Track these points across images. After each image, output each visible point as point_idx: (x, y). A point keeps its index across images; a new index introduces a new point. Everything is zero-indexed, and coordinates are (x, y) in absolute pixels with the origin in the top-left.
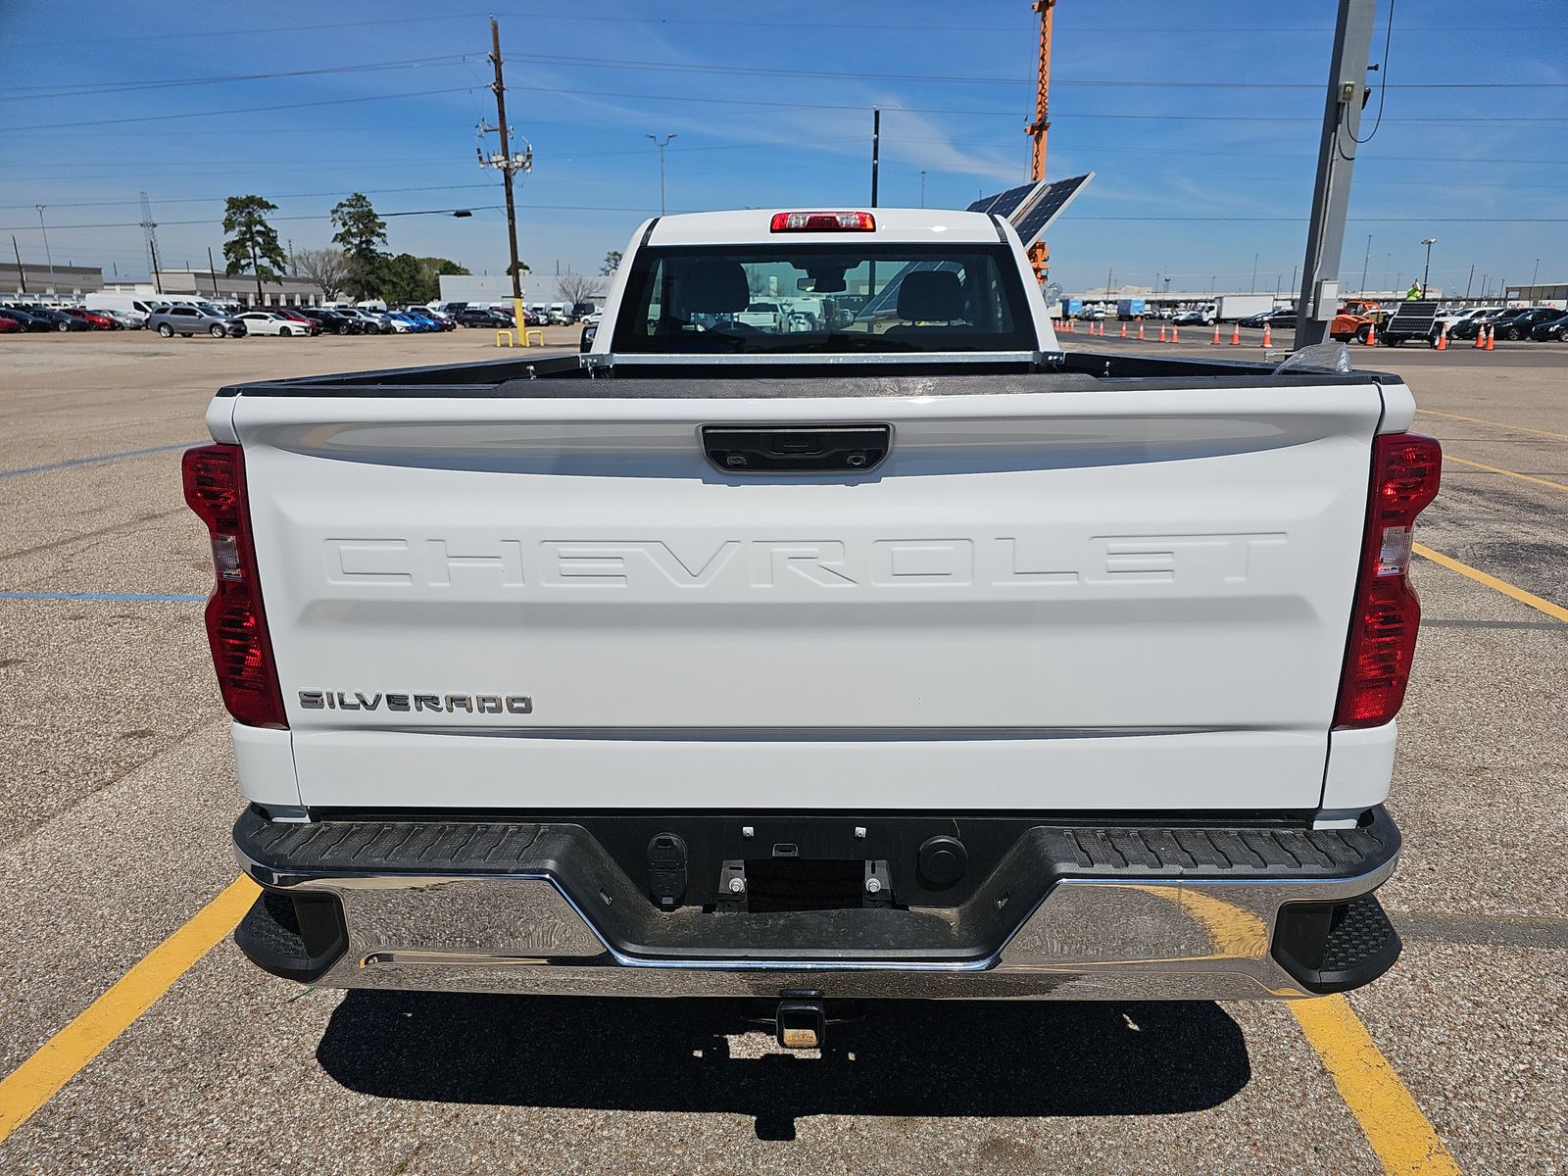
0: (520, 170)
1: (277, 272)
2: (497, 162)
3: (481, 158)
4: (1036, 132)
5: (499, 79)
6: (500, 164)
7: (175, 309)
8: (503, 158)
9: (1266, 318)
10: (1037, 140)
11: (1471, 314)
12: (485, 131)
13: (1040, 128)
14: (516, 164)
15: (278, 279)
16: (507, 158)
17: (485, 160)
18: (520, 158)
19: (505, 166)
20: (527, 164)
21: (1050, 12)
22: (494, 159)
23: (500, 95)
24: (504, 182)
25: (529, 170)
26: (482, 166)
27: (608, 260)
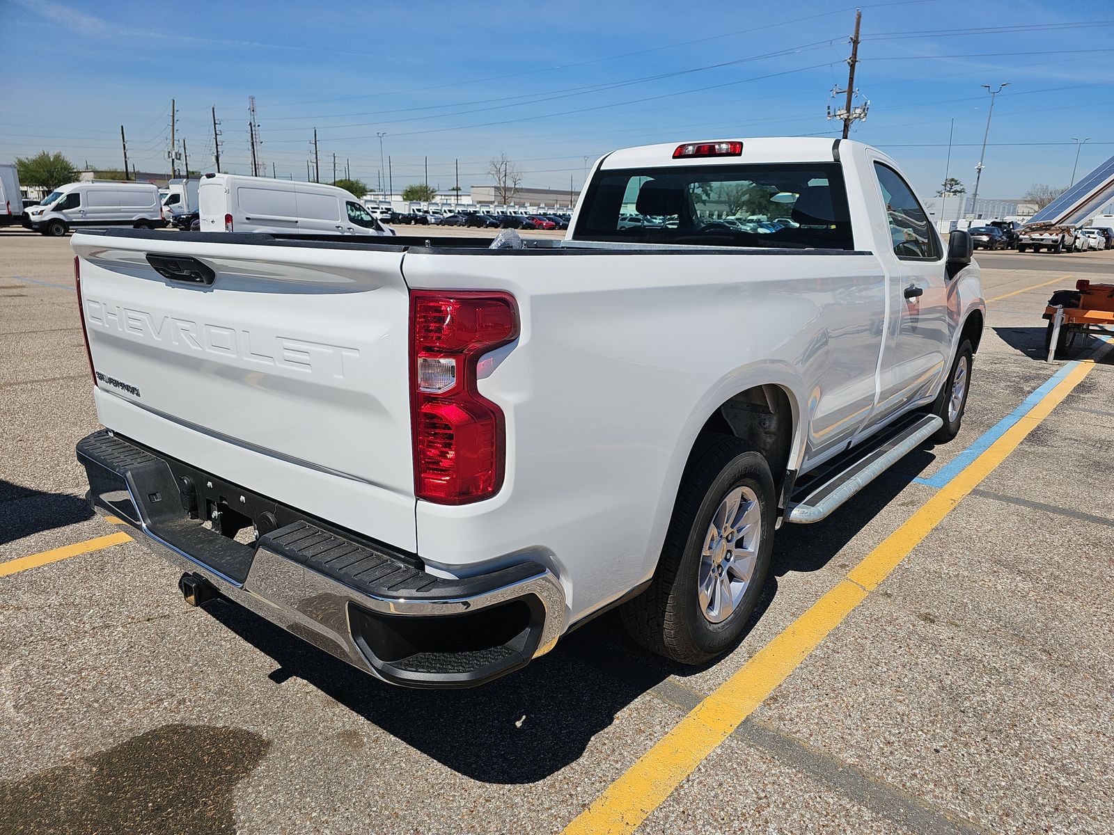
0: (858, 119)
1: (704, 197)
2: (840, 115)
3: (829, 113)
5: (855, 55)
6: (842, 116)
7: (631, 218)
8: (846, 112)
12: (837, 93)
14: (854, 116)
15: (704, 202)
16: (848, 110)
17: (832, 114)
18: (858, 111)
19: (846, 117)
20: (862, 115)
22: (839, 113)
23: (852, 67)
24: (843, 129)
25: (864, 120)
26: (829, 118)
27: (945, 185)
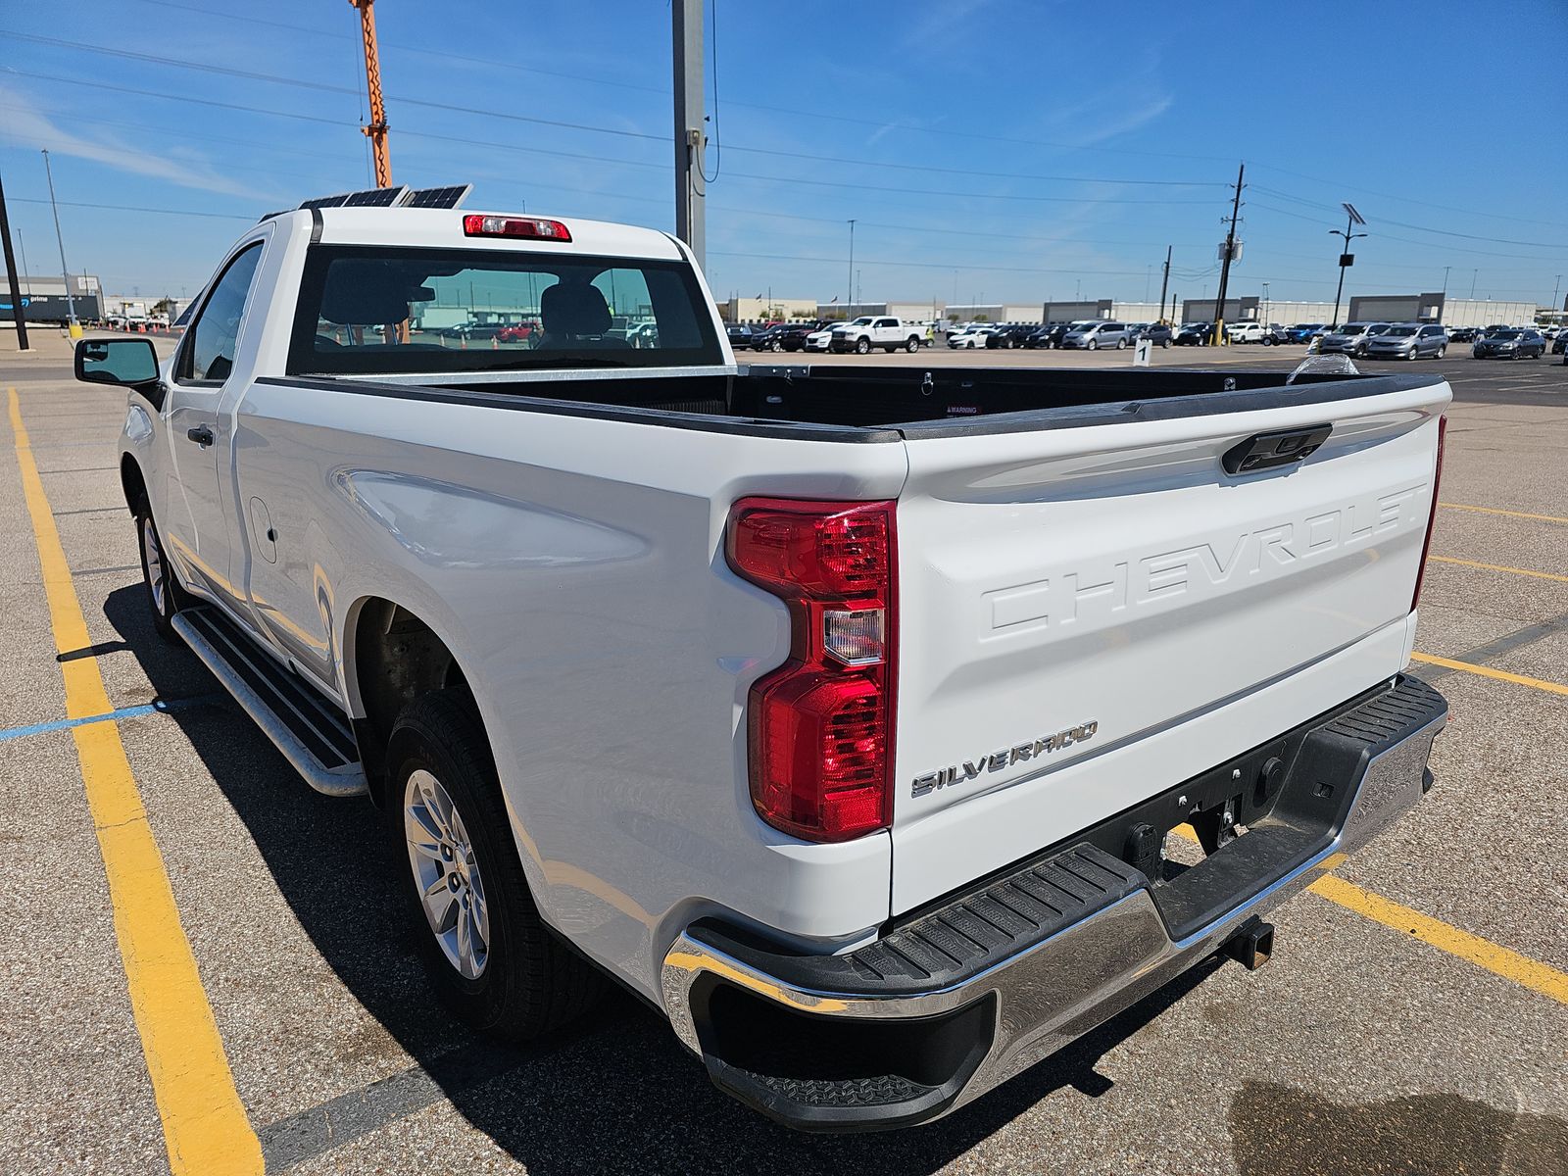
4: (375, 134)
9: (466, 330)
10: (379, 141)
11: (639, 328)
13: (378, 131)
21: (370, 9)
